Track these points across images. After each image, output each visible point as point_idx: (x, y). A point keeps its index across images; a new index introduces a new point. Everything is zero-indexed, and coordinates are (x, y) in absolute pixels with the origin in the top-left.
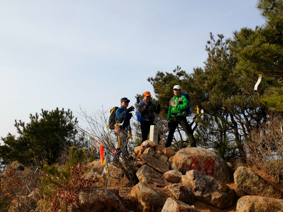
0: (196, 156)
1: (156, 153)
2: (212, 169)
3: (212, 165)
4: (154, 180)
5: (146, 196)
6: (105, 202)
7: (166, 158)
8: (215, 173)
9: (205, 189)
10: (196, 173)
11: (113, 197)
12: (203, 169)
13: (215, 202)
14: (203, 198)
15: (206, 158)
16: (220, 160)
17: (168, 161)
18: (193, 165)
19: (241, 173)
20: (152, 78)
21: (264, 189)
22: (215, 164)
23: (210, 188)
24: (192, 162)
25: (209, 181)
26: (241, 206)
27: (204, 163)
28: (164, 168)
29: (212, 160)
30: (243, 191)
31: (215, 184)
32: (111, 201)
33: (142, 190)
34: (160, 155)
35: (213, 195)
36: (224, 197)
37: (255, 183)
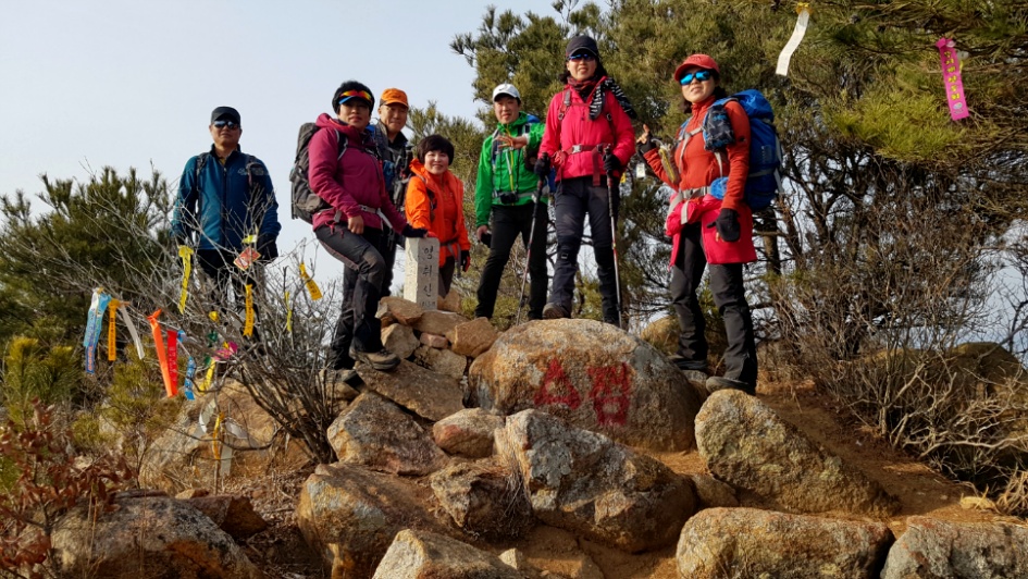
0: (559, 351)
1: (422, 345)
2: (619, 399)
3: (620, 386)
4: (392, 450)
5: (335, 520)
6: (167, 554)
7: (460, 362)
8: (630, 414)
9: (573, 482)
10: (539, 424)
11: (199, 535)
12: (587, 399)
13: (609, 528)
14: (564, 514)
15: (598, 359)
16: (652, 365)
17: (466, 371)
18: (551, 386)
19: (720, 414)
20: (469, 40)
21: (804, 471)
22: (632, 380)
23: (592, 477)
24: (545, 375)
25: (588, 449)
26: (689, 547)
27: (590, 378)
28: (444, 401)
29: (620, 368)
30: (728, 479)
31: (615, 460)
32: (191, 546)
33: (315, 501)
34: (435, 351)
35: (598, 505)
36: (640, 510)
37: (771, 450)
